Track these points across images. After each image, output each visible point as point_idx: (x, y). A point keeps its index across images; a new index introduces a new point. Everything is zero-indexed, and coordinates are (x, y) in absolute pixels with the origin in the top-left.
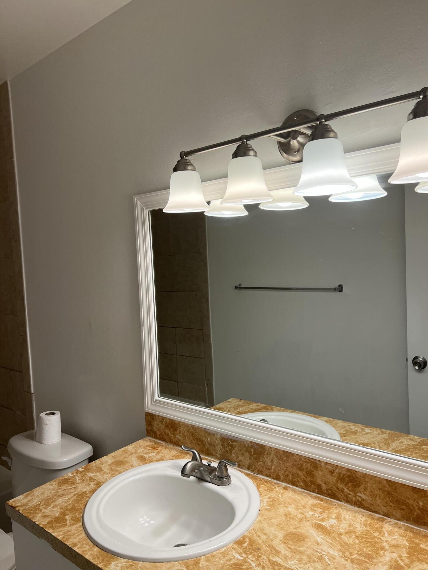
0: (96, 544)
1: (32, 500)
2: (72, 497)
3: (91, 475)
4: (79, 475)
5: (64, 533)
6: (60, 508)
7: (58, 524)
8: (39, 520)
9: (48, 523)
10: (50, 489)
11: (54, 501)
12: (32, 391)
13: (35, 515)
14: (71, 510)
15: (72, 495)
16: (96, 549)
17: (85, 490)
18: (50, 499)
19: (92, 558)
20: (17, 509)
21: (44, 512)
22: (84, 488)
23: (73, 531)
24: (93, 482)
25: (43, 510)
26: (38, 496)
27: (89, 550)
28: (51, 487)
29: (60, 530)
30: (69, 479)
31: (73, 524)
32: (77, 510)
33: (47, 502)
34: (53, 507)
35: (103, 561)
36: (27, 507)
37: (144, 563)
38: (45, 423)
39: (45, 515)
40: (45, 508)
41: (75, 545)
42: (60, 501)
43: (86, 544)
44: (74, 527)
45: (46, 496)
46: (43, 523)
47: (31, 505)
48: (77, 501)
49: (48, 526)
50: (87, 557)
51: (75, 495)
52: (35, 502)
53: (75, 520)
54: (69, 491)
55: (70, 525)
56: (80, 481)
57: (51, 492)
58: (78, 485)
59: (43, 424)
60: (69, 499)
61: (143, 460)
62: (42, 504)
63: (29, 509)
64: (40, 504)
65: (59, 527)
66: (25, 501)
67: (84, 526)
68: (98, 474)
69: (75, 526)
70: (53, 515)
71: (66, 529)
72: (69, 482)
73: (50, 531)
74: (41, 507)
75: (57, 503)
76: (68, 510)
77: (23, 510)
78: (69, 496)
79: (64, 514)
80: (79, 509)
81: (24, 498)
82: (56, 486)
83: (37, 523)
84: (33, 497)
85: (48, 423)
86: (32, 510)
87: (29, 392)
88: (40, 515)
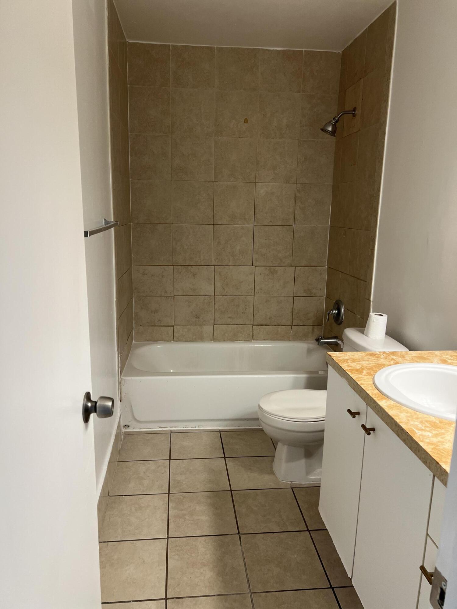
0: (378, 389)
1: (344, 356)
2: (373, 364)
3: (394, 357)
4: (384, 355)
5: (359, 377)
6: (361, 366)
7: (356, 372)
8: (344, 366)
9: (350, 369)
10: (359, 355)
11: (359, 361)
12: (372, 299)
13: (343, 363)
14: (369, 369)
15: (374, 362)
16: (377, 391)
17: (384, 363)
18: (357, 359)
19: (371, 394)
20: (332, 357)
21: (350, 364)
22: (384, 362)
23: (365, 378)
24: (393, 361)
25: (349, 363)
26: (349, 356)
27: (371, 390)
28: (360, 354)
29: (357, 375)
30: (376, 354)
31: (366, 376)
32: (373, 370)
33: (354, 361)
34: (357, 364)
35: (378, 397)
36: (339, 358)
37: (408, 409)
38: (373, 320)
39: (349, 365)
40: (351, 363)
41: (363, 384)
42: (364, 362)
43: (370, 387)
44: (366, 377)
45: (355, 357)
46: (346, 368)
47: (342, 358)
48: (375, 366)
49: (349, 371)
50: (368, 392)
51: (375, 363)
52: (346, 358)
53: (369, 374)
54: (373, 360)
55: (364, 375)
56: (383, 358)
57: (359, 357)
58: (381, 359)
59: (371, 321)
60: (371, 364)
61: (444, 362)
62: (350, 360)
63: (340, 360)
64: (349, 360)
65: (355, 373)
66: (340, 355)
67: (373, 379)
68: (400, 359)
69: (368, 377)
70: (355, 367)
71: (361, 376)
72: (375, 356)
73: (349, 373)
74: (349, 361)
75: (361, 363)
76: (367, 369)
77: (336, 359)
78: (371, 363)
79: (363, 369)
80: (374, 370)
81: (339, 354)
82: (364, 355)
83: (342, 367)
84: (345, 355)
85: (375, 321)
86: (341, 360)
87: (369, 299)
88: (346, 364)
